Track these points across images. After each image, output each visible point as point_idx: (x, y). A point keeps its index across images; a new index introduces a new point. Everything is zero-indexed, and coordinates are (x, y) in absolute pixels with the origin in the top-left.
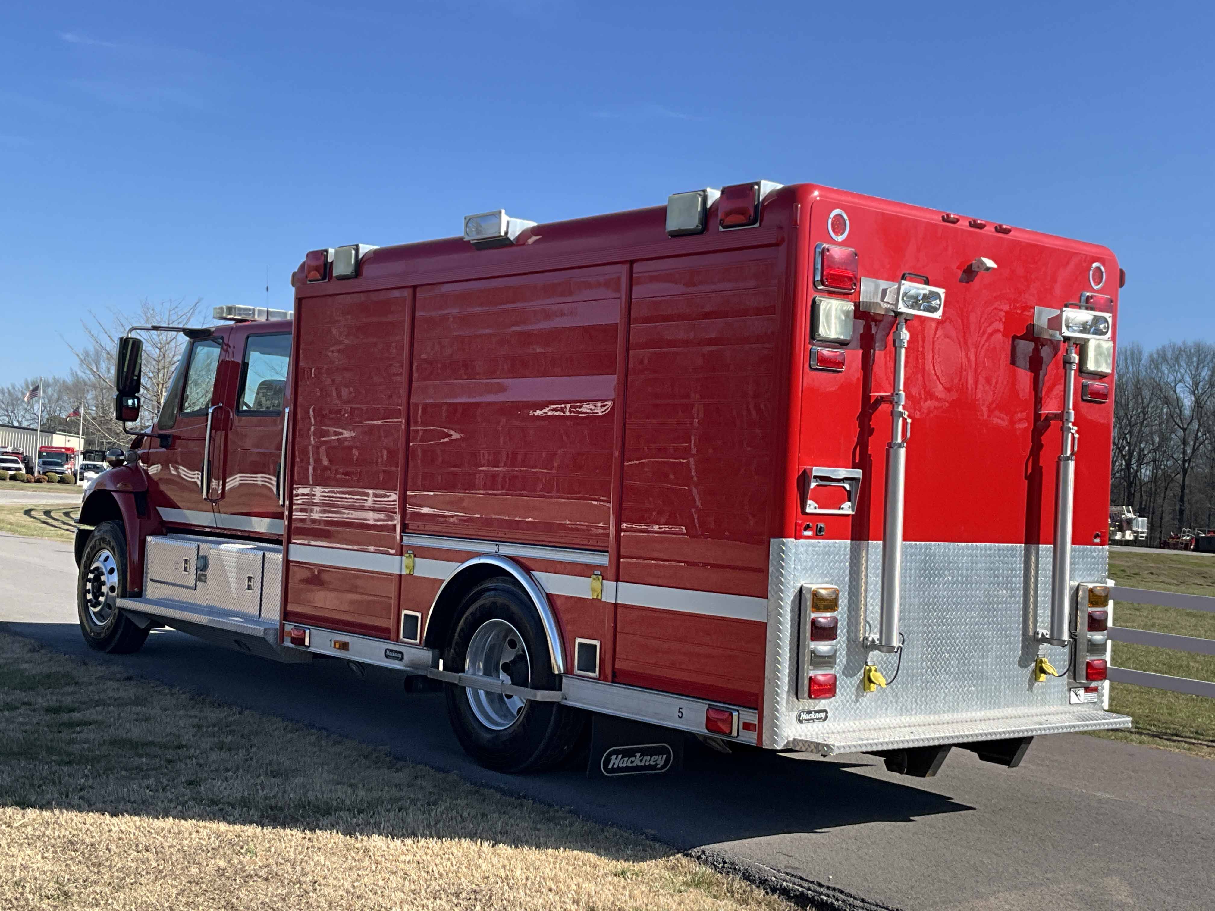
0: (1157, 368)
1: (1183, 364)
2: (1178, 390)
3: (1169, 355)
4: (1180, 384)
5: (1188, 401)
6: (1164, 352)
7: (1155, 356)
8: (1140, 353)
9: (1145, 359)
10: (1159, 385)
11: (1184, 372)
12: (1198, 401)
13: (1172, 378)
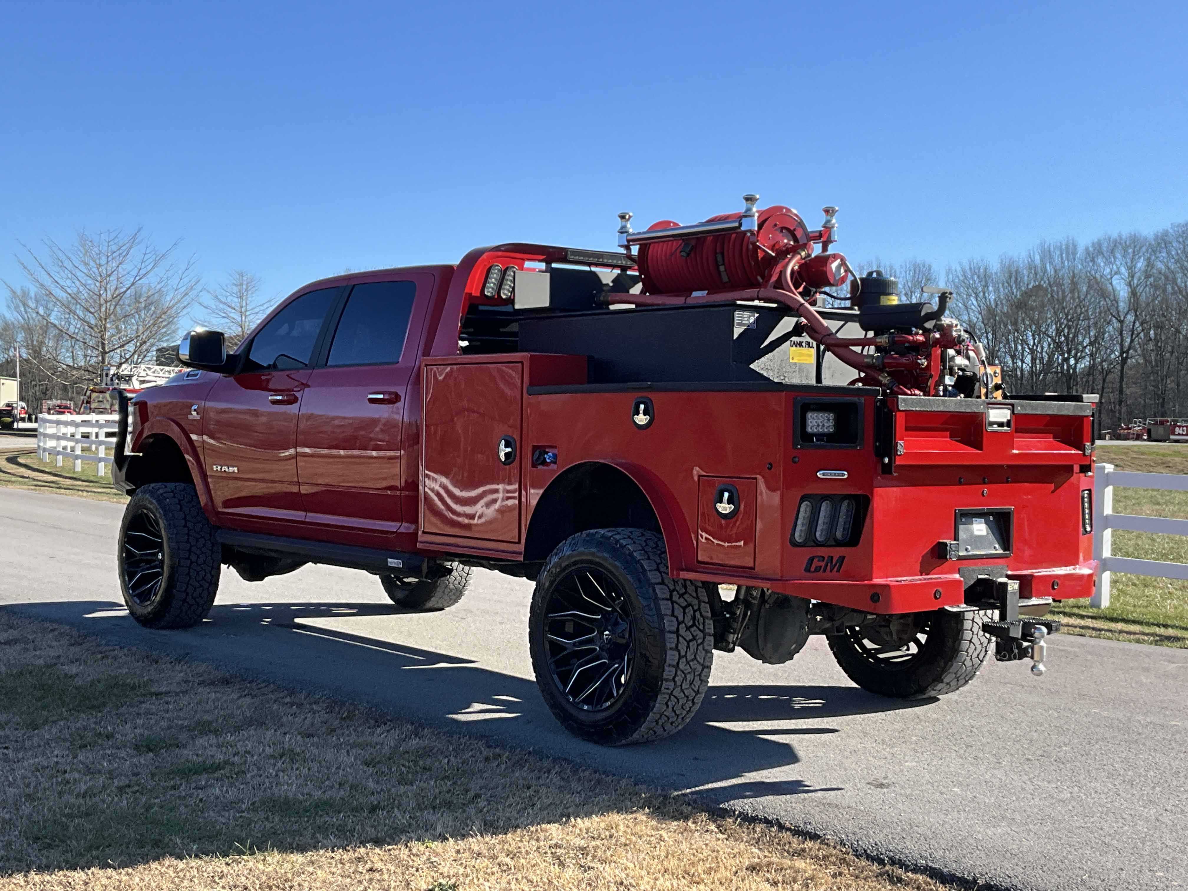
0: (1093, 260)
1: (1118, 255)
2: (1114, 282)
3: (1105, 247)
4: (1116, 276)
6: (1100, 244)
7: (1091, 249)
8: (1075, 246)
9: (1080, 252)
10: (1095, 278)
11: (1120, 264)
12: (1134, 293)
13: (1108, 270)
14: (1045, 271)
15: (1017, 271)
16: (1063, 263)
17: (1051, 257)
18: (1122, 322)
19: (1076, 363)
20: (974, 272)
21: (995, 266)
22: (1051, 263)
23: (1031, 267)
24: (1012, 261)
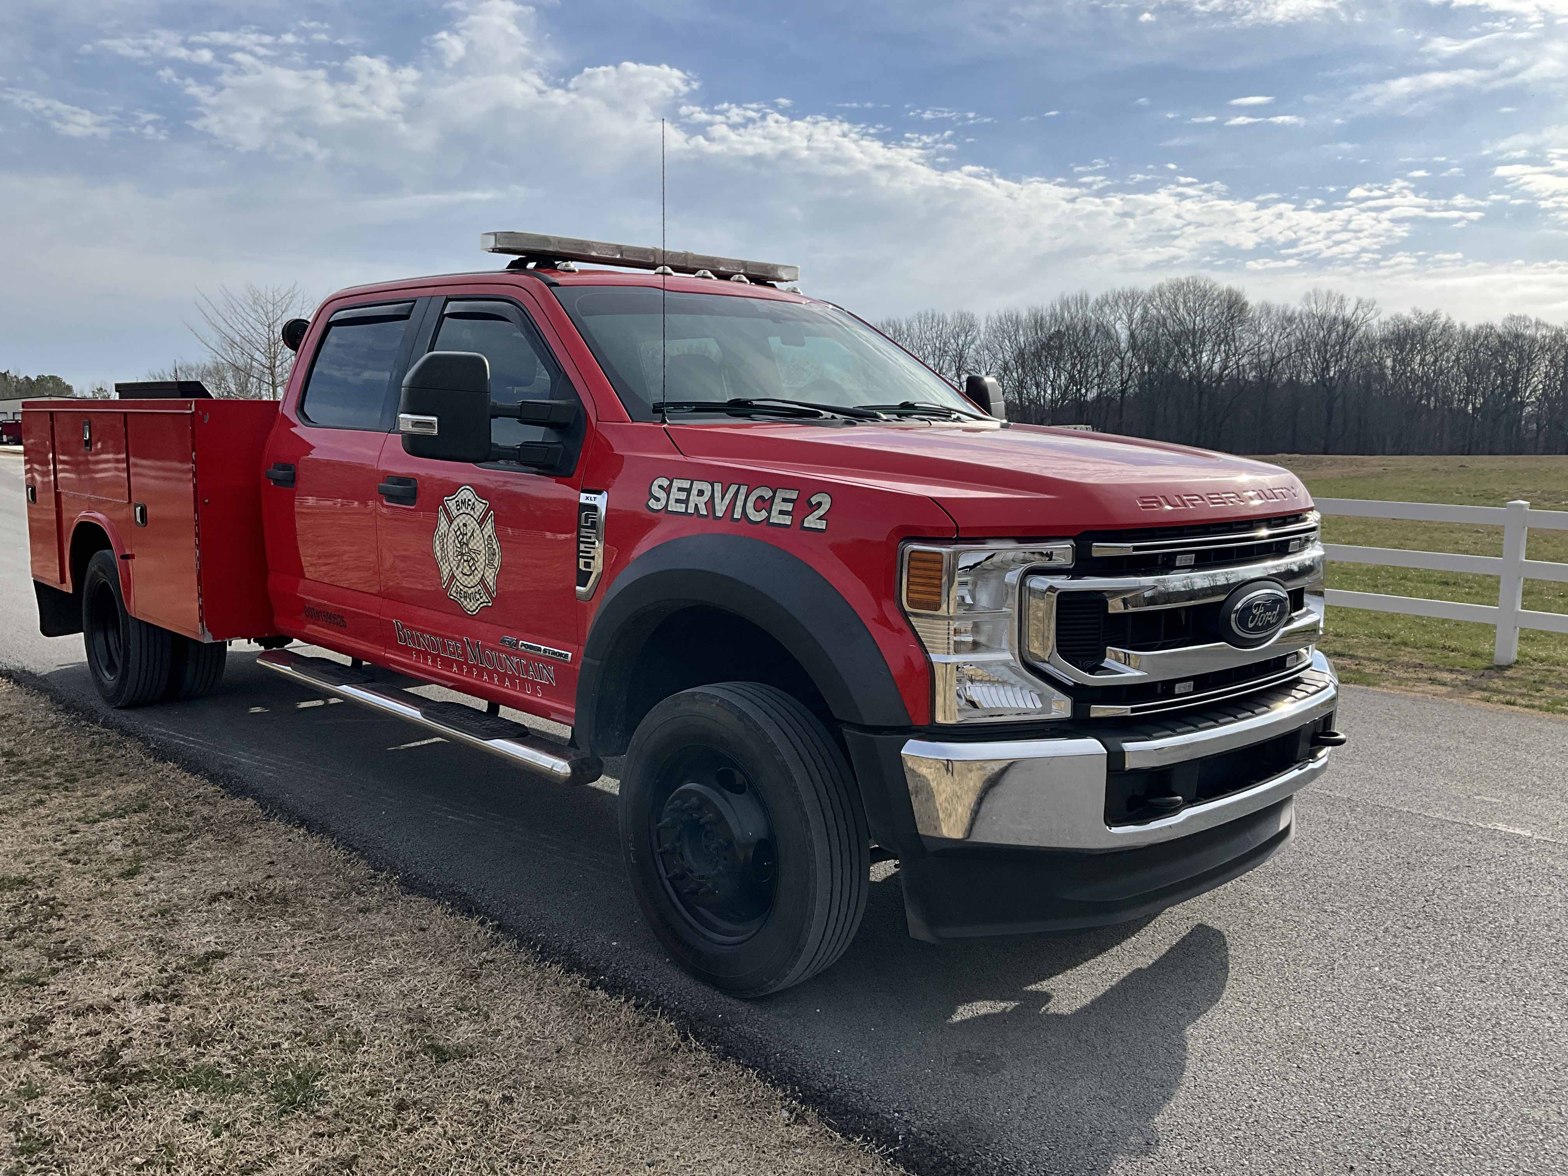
0: (1101, 309)
1: (1120, 304)
2: (1117, 327)
3: (1110, 299)
4: (1119, 322)
5: (1123, 335)
6: (1107, 296)
7: (1100, 300)
8: (1088, 298)
9: (1092, 301)
10: (1102, 324)
11: (1122, 311)
12: (1132, 335)
13: (1113, 317)
14: (1063, 319)
15: (1042, 318)
16: (1078, 311)
17: (1069, 308)
18: (1122, 359)
19: (1086, 392)
20: (1009, 319)
21: (1024, 315)
22: (1069, 312)
23: (1053, 315)
24: (1037, 311)
